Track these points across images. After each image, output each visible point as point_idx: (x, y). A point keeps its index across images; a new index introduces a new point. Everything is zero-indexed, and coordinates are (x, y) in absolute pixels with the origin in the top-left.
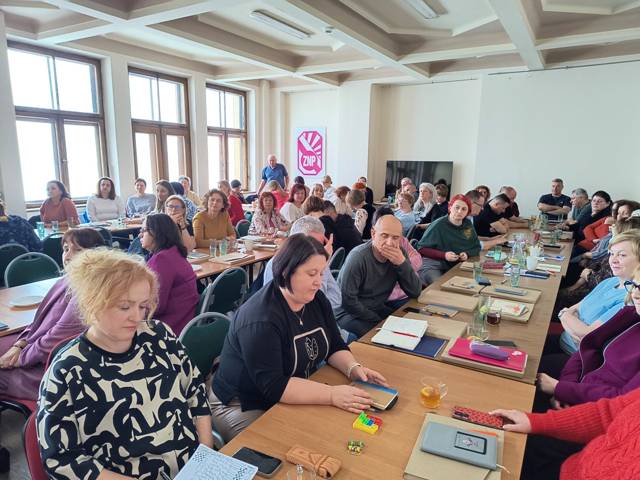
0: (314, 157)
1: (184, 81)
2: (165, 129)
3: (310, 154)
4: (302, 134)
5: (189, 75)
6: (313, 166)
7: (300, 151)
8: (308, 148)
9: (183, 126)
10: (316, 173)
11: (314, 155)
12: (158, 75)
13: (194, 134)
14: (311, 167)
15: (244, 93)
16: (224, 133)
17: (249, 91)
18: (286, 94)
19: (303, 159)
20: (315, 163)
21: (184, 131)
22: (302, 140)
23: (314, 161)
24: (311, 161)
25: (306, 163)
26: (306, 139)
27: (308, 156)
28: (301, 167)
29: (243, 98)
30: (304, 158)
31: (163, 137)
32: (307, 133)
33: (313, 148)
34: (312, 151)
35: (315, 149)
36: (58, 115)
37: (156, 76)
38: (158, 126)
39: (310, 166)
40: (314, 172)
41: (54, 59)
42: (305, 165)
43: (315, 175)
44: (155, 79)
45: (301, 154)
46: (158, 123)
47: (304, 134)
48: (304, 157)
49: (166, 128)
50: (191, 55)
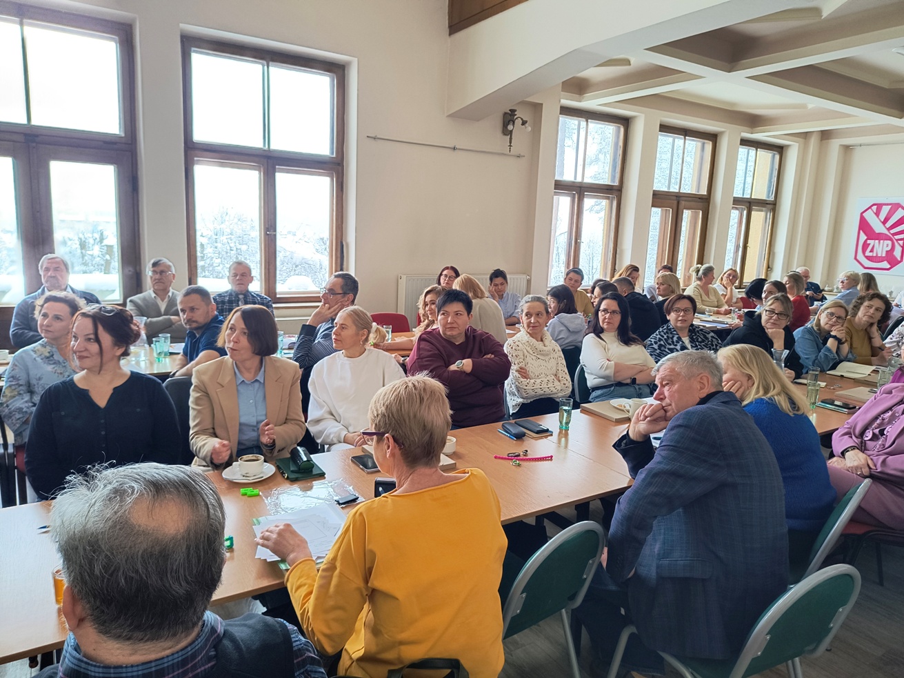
0: (889, 242)
1: (713, 137)
3: (879, 237)
4: (870, 208)
5: (723, 130)
6: (884, 255)
7: (861, 232)
8: (879, 228)
9: (704, 197)
10: (889, 266)
11: (891, 239)
12: (686, 132)
13: (715, 207)
14: (881, 257)
15: (780, 149)
16: (749, 205)
17: (788, 146)
18: (847, 149)
19: (865, 246)
20: (890, 253)
21: (703, 203)
22: (870, 217)
23: (889, 248)
24: (881, 248)
25: (872, 251)
26: (877, 214)
27: (877, 241)
28: (860, 256)
29: (777, 157)
30: (869, 244)
31: (680, 212)
32: (879, 206)
33: (889, 229)
34: (886, 232)
35: (892, 231)
36: (580, 187)
37: (684, 133)
38: (675, 198)
39: (879, 255)
40: (885, 265)
41: (587, 121)
42: (868, 253)
43: (888, 269)
44: (681, 138)
45: (863, 237)
46: (677, 195)
47: (874, 208)
48: (869, 242)
49: (685, 201)
50: (734, 104)
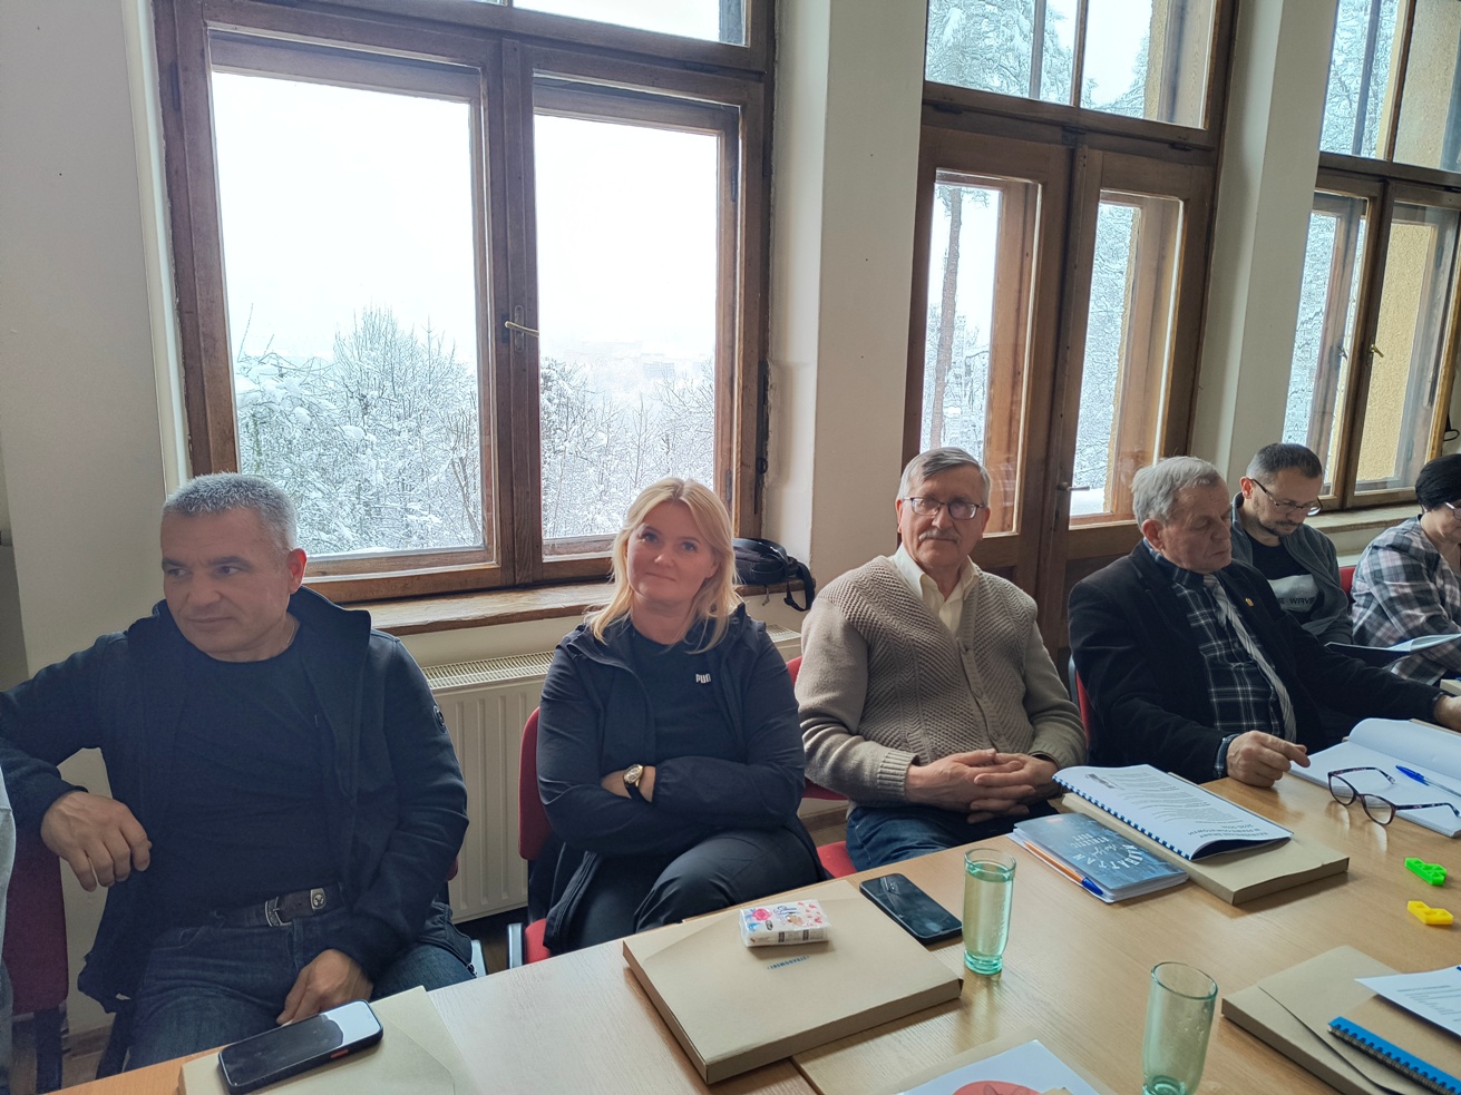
2: (1097, 155)
